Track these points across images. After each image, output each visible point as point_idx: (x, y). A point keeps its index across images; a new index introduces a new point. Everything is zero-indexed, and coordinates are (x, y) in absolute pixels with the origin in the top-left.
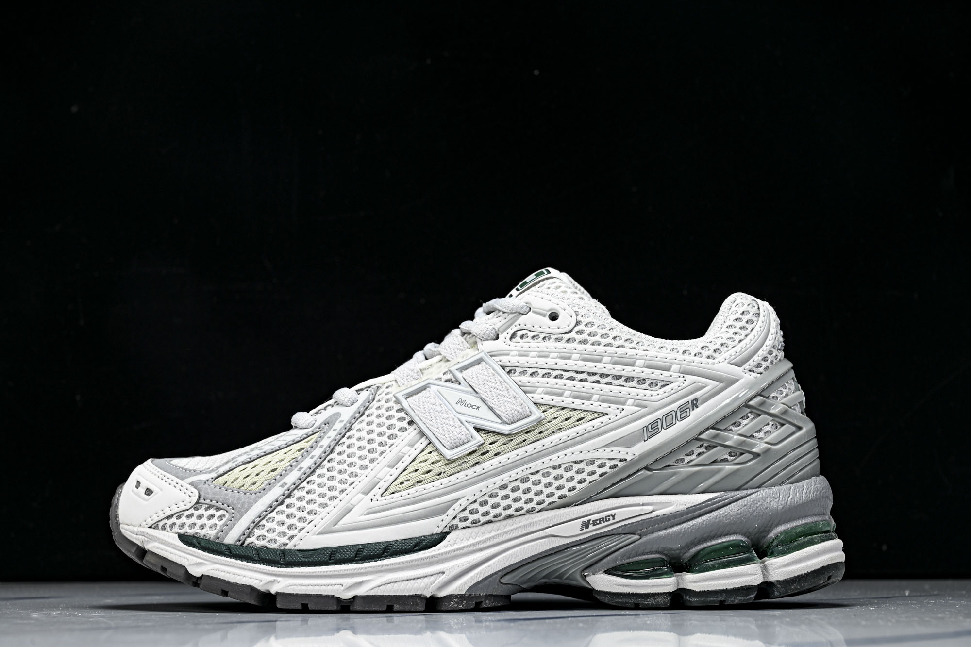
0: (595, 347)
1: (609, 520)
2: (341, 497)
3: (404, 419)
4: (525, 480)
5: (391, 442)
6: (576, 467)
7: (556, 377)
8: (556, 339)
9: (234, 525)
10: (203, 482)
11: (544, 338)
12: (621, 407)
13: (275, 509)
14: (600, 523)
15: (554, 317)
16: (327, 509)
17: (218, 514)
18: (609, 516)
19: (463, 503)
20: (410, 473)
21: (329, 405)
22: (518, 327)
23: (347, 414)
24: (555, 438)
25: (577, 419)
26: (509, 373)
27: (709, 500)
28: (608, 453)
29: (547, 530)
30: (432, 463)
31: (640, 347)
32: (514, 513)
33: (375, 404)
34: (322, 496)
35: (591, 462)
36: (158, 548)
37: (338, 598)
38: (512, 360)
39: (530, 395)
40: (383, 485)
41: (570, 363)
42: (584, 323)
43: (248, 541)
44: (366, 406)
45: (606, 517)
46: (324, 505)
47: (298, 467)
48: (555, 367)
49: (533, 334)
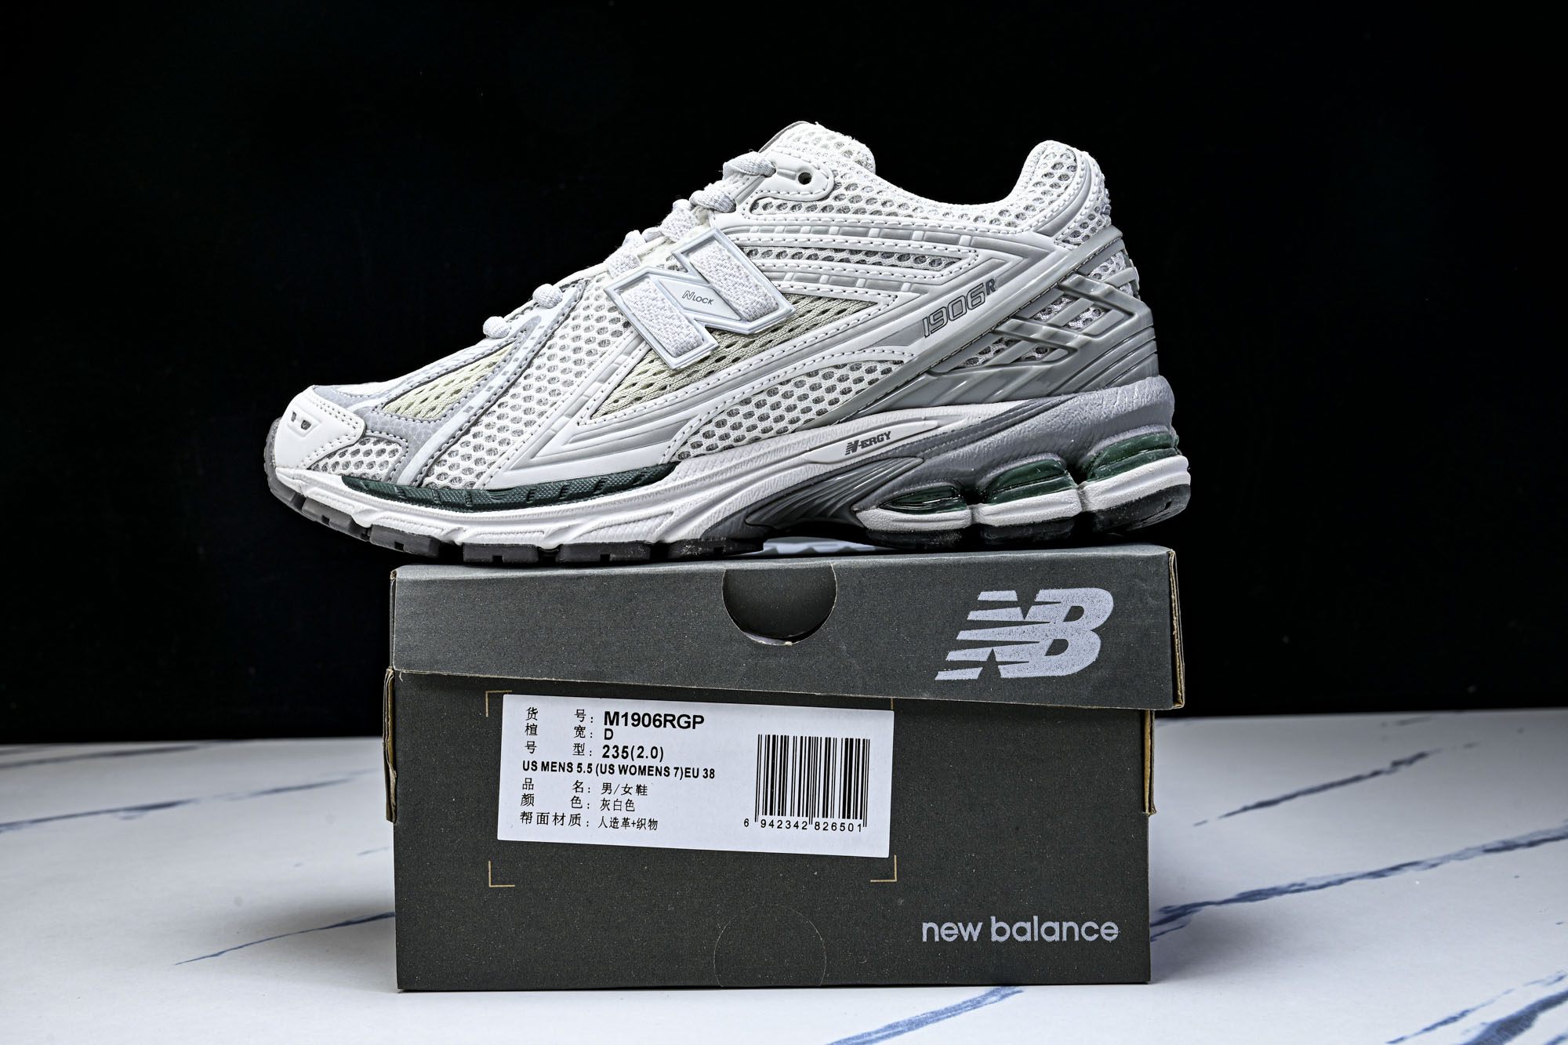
0: (859, 216)
1: (883, 439)
2: (539, 421)
3: (618, 320)
4: (772, 392)
5: (603, 349)
6: (838, 373)
7: (809, 258)
8: (809, 207)
9: (409, 461)
10: (371, 409)
11: (793, 208)
12: (893, 294)
13: (459, 440)
14: (871, 444)
15: (805, 179)
16: (523, 437)
17: (389, 448)
18: (882, 435)
19: (694, 423)
20: (626, 388)
21: (528, 308)
22: (760, 195)
23: (548, 317)
24: (809, 336)
25: (836, 311)
26: (749, 254)
27: (1010, 411)
28: (877, 354)
29: (803, 456)
30: (655, 374)
31: (918, 213)
32: (761, 435)
33: (583, 303)
34: (515, 420)
35: (856, 367)
36: (317, 494)
37: (539, 548)
38: (751, 237)
39: (776, 283)
40: (592, 404)
41: (827, 238)
42: (844, 186)
43: (427, 480)
44: (572, 306)
45: (878, 436)
46: (519, 433)
47: (487, 387)
48: (808, 244)
49: (779, 202)
